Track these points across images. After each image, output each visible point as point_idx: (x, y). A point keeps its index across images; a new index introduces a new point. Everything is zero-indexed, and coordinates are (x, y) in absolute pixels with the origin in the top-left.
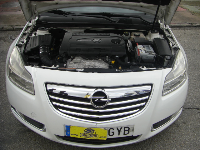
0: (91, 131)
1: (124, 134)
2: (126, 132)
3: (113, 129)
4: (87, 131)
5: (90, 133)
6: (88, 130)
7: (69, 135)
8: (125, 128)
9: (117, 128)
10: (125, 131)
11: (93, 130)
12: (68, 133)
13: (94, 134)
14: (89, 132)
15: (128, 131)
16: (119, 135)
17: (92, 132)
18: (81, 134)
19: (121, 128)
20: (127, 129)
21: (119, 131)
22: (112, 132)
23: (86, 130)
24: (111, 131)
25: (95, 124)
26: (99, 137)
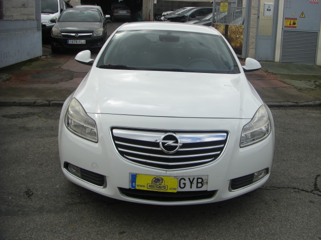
0: (159, 181)
1: (197, 187)
2: (200, 185)
3: (185, 180)
4: (154, 181)
5: (158, 184)
6: (156, 179)
7: (135, 187)
8: (198, 179)
9: (189, 179)
10: (198, 183)
11: (162, 179)
12: (134, 184)
13: (163, 184)
14: (157, 182)
15: (201, 183)
16: (191, 188)
17: (161, 181)
18: (148, 185)
19: (194, 179)
20: (200, 181)
21: (191, 183)
22: (183, 184)
23: (154, 179)
24: (182, 181)
25: (165, 172)
26: (169, 188)
